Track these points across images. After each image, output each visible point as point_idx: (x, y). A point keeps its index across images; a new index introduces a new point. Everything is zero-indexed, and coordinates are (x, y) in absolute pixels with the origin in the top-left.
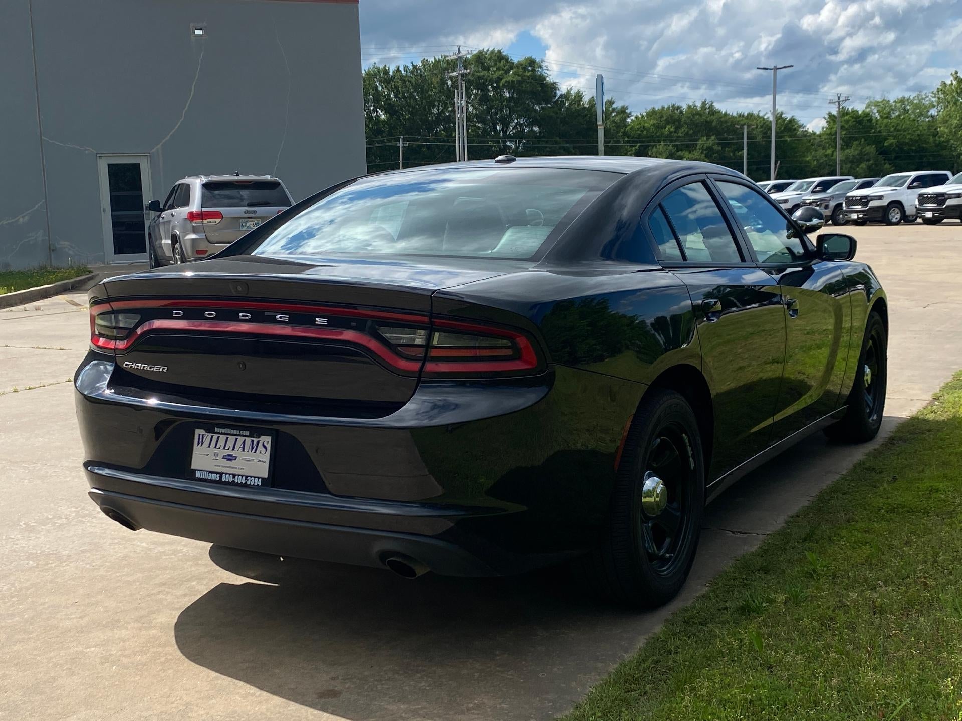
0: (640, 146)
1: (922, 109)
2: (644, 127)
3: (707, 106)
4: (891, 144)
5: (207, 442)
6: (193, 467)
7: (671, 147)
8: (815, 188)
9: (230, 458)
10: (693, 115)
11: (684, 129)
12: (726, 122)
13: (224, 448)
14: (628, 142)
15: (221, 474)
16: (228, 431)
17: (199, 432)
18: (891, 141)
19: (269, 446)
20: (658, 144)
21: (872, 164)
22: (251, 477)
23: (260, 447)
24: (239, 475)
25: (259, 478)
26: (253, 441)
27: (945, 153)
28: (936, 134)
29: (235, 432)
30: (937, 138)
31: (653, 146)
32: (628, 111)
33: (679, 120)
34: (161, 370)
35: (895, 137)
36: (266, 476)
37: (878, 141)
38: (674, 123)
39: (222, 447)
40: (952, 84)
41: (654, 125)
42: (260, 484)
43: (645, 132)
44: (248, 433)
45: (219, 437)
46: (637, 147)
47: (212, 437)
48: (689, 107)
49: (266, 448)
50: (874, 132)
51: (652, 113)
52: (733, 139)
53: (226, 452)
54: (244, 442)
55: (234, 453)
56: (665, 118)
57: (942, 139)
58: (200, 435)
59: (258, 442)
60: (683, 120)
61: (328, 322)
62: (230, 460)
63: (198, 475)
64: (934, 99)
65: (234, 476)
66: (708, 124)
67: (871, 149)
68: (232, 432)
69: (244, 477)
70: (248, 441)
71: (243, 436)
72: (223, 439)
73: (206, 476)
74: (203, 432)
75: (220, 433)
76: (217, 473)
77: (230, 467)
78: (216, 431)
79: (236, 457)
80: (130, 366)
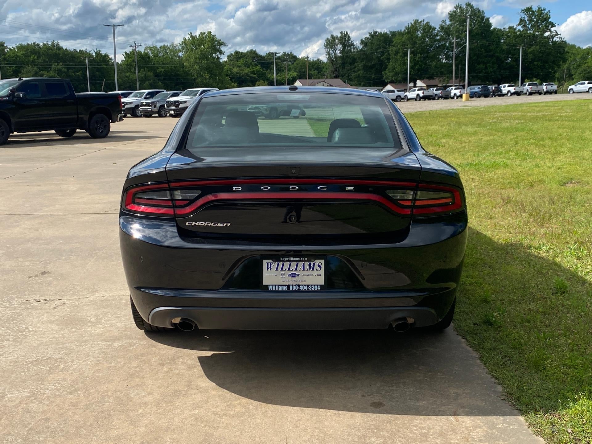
0: (16, 67)
1: (174, 51)
2: (17, 55)
3: (55, 45)
4: (161, 71)
5: (274, 268)
6: (265, 283)
7: (35, 68)
8: (146, 95)
9: (294, 275)
10: (48, 49)
11: (43, 58)
12: (68, 55)
13: (289, 270)
14: (7, 64)
15: (288, 286)
16: (290, 259)
17: (265, 262)
18: (161, 69)
19: (322, 266)
20: (27, 66)
21: (152, 82)
22: (312, 285)
23: (316, 267)
24: (302, 285)
25: (318, 285)
26: (310, 264)
27: (189, 77)
28: (183, 67)
29: (297, 259)
30: (184, 69)
31: (24, 67)
32: (5, 45)
33: (39, 53)
34: (225, 225)
35: (163, 68)
36: (323, 283)
37: (153, 69)
38: (36, 54)
39: (287, 269)
40: (189, 39)
41: (23, 54)
42: (319, 289)
43: (18, 59)
44: (306, 259)
45: (283, 264)
46: (14, 68)
47: (278, 264)
48: (44, 44)
49: (320, 267)
50: (151, 64)
51: (21, 47)
52: (73, 65)
53: (291, 272)
54: (304, 265)
55: (296, 272)
56: (30, 50)
57: (187, 70)
58: (268, 263)
59: (314, 264)
60: (41, 52)
61: (354, 189)
62: (295, 276)
63: (270, 288)
64: (180, 47)
65: (299, 286)
66: (57, 55)
67: (150, 74)
68: (294, 260)
69: (306, 286)
70: (307, 264)
71: (303, 261)
72: (287, 264)
73: (276, 288)
74: (270, 261)
75: (284, 261)
76: (285, 286)
77: (294, 281)
78: (281, 260)
79: (299, 275)
80: (193, 224)
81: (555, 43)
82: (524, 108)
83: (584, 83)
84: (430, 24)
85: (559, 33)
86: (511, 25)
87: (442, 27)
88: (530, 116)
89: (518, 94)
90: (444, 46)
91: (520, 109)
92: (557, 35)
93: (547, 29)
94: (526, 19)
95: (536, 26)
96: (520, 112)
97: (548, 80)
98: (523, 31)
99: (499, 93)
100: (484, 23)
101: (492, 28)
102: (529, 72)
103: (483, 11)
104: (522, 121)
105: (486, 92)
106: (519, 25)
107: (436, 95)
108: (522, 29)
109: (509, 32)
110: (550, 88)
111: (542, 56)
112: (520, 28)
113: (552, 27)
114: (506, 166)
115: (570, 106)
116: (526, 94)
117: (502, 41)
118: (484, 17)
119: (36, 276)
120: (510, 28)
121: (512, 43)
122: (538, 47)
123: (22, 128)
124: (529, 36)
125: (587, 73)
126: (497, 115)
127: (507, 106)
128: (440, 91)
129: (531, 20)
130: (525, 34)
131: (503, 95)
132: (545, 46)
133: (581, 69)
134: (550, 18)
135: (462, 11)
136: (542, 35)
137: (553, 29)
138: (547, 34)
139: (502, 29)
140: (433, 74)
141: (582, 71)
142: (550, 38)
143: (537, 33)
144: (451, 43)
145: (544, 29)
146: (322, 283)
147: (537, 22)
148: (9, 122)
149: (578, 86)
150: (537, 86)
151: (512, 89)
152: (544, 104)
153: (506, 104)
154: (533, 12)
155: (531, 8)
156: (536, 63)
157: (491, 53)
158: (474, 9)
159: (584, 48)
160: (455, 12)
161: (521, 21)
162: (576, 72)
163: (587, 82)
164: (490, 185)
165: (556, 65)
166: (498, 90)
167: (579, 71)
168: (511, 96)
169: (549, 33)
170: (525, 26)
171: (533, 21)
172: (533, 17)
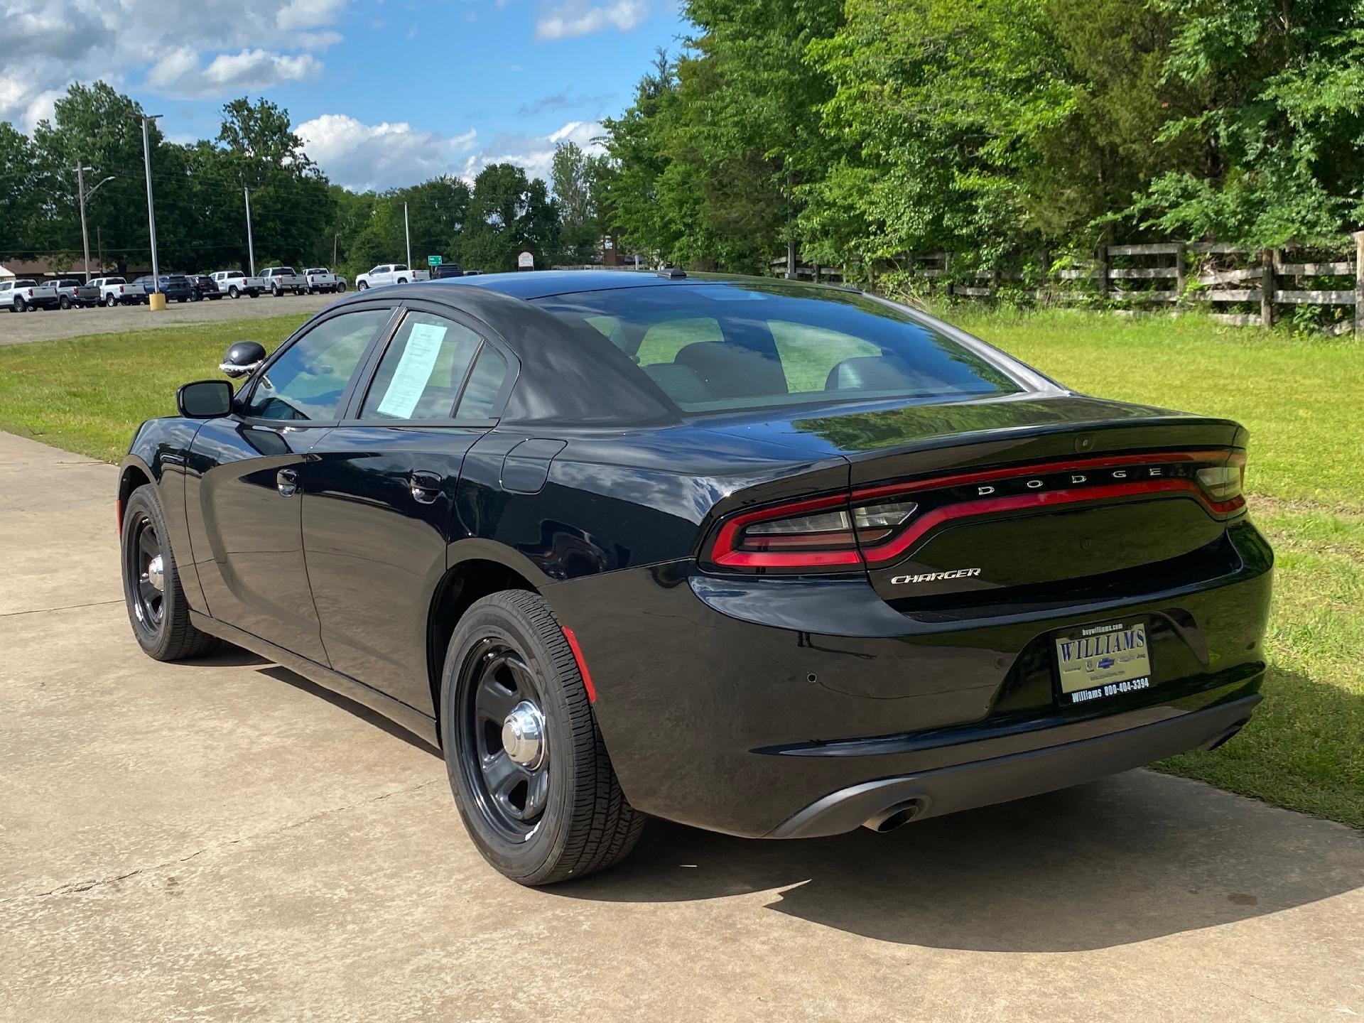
5: (1075, 653)
6: (1065, 691)
9: (1106, 663)
13: (1097, 653)
15: (1102, 688)
16: (1096, 630)
17: (1059, 643)
19: (1144, 636)
22: (1136, 679)
23: (1136, 639)
24: (1122, 682)
25: (1144, 678)
26: (1126, 634)
29: (1106, 629)
34: (969, 574)
42: (1147, 685)
44: (1120, 626)
45: (1087, 642)
47: (1080, 643)
49: (1141, 639)
53: (1101, 657)
54: (1118, 639)
55: (1109, 656)
58: (1063, 645)
59: (1132, 633)
61: (1161, 471)
62: (1108, 666)
63: (1075, 698)
65: (1117, 684)
68: (1103, 631)
69: (1129, 683)
70: (1122, 636)
71: (1115, 631)
72: (1093, 642)
73: (1085, 697)
74: (1066, 640)
75: (1087, 636)
76: (1096, 688)
77: (1109, 675)
78: (1083, 634)
79: (1113, 660)
80: (907, 581)
81: (305, 181)
83: (387, 270)
84: (12, 129)
85: (312, 160)
86: (204, 138)
87: (41, 137)
89: (253, 292)
90: (51, 183)
92: (308, 164)
93: (285, 150)
94: (236, 127)
95: (259, 142)
98: (233, 152)
99: (212, 291)
101: (164, 144)
103: (137, 104)
105: (182, 289)
106: (222, 138)
107: (63, 296)
108: (229, 148)
109: (201, 153)
110: (319, 279)
111: (282, 209)
112: (225, 145)
113: (296, 145)
116: (271, 292)
117: (189, 174)
118: (142, 116)
120: (202, 144)
121: (212, 179)
122: (271, 189)
124: (249, 165)
125: (372, 248)
128: (72, 289)
129: (247, 130)
130: (239, 158)
131: (221, 296)
132: (286, 187)
134: (288, 126)
135: (87, 100)
136: (276, 162)
137: (298, 151)
138: (286, 161)
139: (184, 145)
140: (33, 248)
142: (293, 171)
143: (264, 158)
144: (70, 176)
145: (278, 150)
146: (1149, 671)
147: (262, 133)
149: (375, 275)
150: (293, 275)
151: (239, 283)
154: (249, 110)
155: (245, 101)
156: (270, 224)
157: (169, 201)
158: (116, 98)
159: (359, 194)
160: (70, 102)
161: (225, 129)
162: (350, 246)
163: (392, 267)
165: (315, 230)
166: (208, 285)
167: (357, 243)
168: (238, 297)
169: (291, 159)
170: (235, 141)
171: (253, 131)
172: (252, 123)
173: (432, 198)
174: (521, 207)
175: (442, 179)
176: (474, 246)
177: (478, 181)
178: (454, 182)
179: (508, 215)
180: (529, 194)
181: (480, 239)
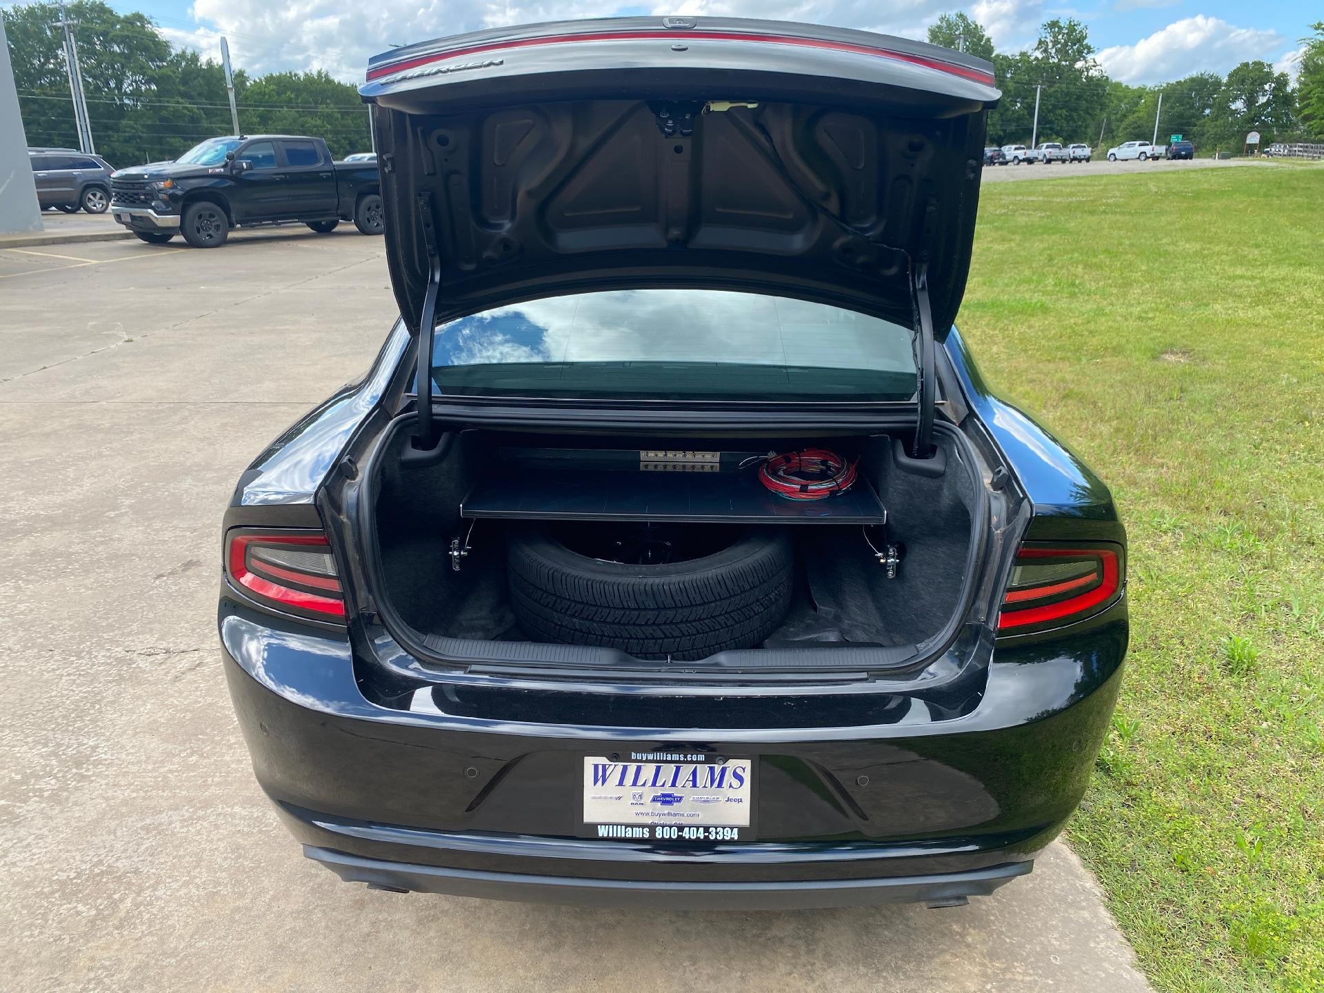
2: (263, 92)
3: (323, 75)
5: (614, 778)
6: (588, 818)
9: (667, 800)
10: (310, 83)
11: (304, 96)
13: (654, 784)
15: (652, 828)
16: (659, 756)
17: (589, 762)
19: (747, 776)
22: (716, 827)
23: (729, 778)
24: (690, 827)
25: (732, 828)
26: (712, 769)
29: (675, 757)
32: (246, 75)
33: (297, 88)
36: (747, 823)
38: (292, 90)
39: (650, 783)
41: (273, 90)
42: (736, 837)
44: (702, 757)
45: (639, 768)
47: (625, 768)
49: (741, 779)
53: (659, 792)
54: (694, 773)
55: (676, 792)
58: (596, 767)
59: (724, 770)
60: (300, 87)
62: (670, 803)
63: (602, 832)
65: (681, 828)
68: (669, 758)
69: (701, 830)
70: (703, 771)
71: (692, 762)
72: (648, 771)
73: (621, 832)
74: (603, 760)
75: (641, 761)
76: (643, 826)
77: (669, 814)
78: (633, 756)
79: (681, 798)
81: (1089, 79)
82: (1045, 188)
83: (1133, 145)
85: (1098, 63)
86: (1024, 50)
88: (1058, 203)
89: (1030, 161)
91: (1039, 189)
92: (1095, 66)
93: (1080, 55)
94: (1048, 40)
95: (1063, 52)
96: (1040, 195)
97: (1075, 139)
98: (1042, 59)
99: (1001, 160)
100: (983, 46)
101: (993, 55)
102: (1048, 126)
103: (981, 27)
104: (1048, 213)
106: (1037, 48)
108: (1040, 56)
109: (1020, 61)
110: (1079, 152)
111: (1069, 100)
112: (1038, 54)
113: (1088, 53)
114: (1044, 310)
115: (1118, 184)
116: (1042, 161)
117: (1009, 76)
118: (983, 36)
119: (173, 573)
120: (1023, 54)
121: (1025, 80)
122: (1064, 86)
123: (249, 220)
124: (1051, 68)
126: (1006, 200)
127: (1018, 184)
129: (1055, 43)
130: (1045, 64)
131: (1006, 163)
132: (1075, 84)
133: (1126, 122)
134: (1086, 37)
135: (949, 25)
136: (1072, 66)
137: (1089, 57)
138: (1079, 65)
139: (1009, 55)
141: (1130, 125)
142: (1083, 72)
143: (1064, 63)
145: (1074, 56)
146: (745, 820)
147: (1066, 44)
148: (227, 210)
149: (1123, 150)
150: (1060, 149)
151: (1021, 154)
152: (1076, 181)
153: (1015, 180)
154: (1060, 27)
155: (1058, 22)
158: (968, 24)
159: (1135, 87)
160: (939, 27)
161: (1040, 42)
162: (1119, 127)
163: (1138, 143)
164: (1026, 351)
165: (1090, 115)
166: (999, 155)
167: (1123, 125)
168: (1018, 164)
169: (1084, 62)
170: (1046, 51)
171: (1059, 43)
172: (1060, 37)
173: (1191, 90)
174: (1263, 95)
175: (1202, 74)
176: (1216, 126)
177: (1231, 76)
178: (1211, 77)
179: (1250, 102)
180: (1273, 85)
181: (1222, 121)
